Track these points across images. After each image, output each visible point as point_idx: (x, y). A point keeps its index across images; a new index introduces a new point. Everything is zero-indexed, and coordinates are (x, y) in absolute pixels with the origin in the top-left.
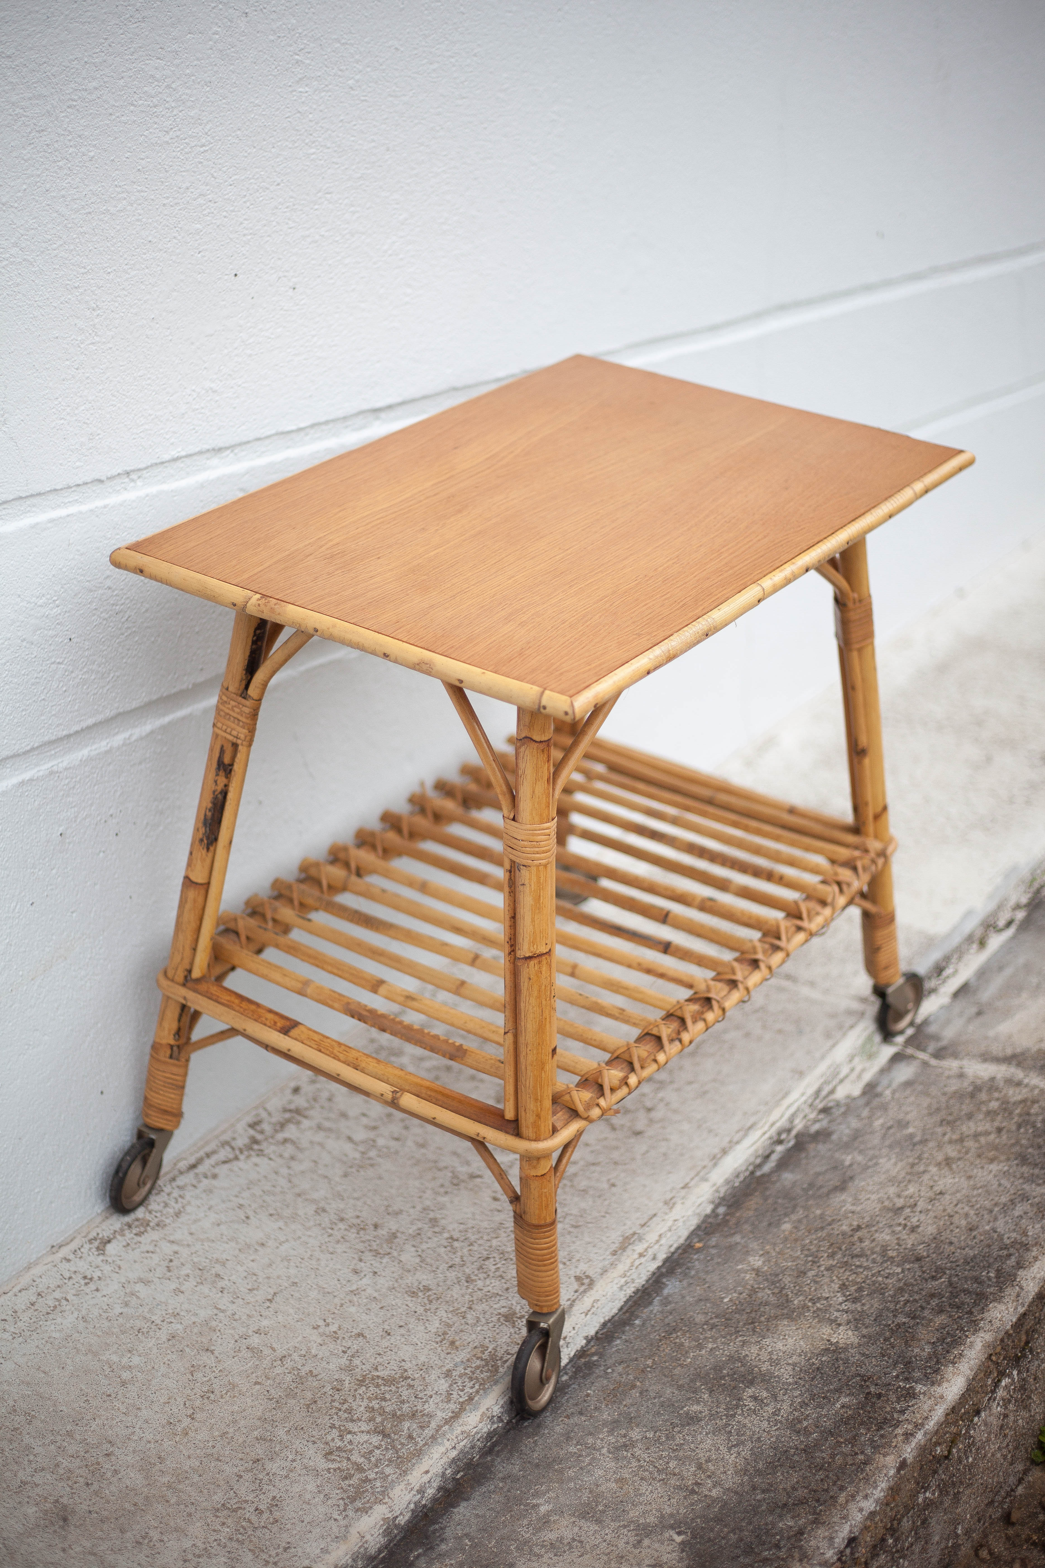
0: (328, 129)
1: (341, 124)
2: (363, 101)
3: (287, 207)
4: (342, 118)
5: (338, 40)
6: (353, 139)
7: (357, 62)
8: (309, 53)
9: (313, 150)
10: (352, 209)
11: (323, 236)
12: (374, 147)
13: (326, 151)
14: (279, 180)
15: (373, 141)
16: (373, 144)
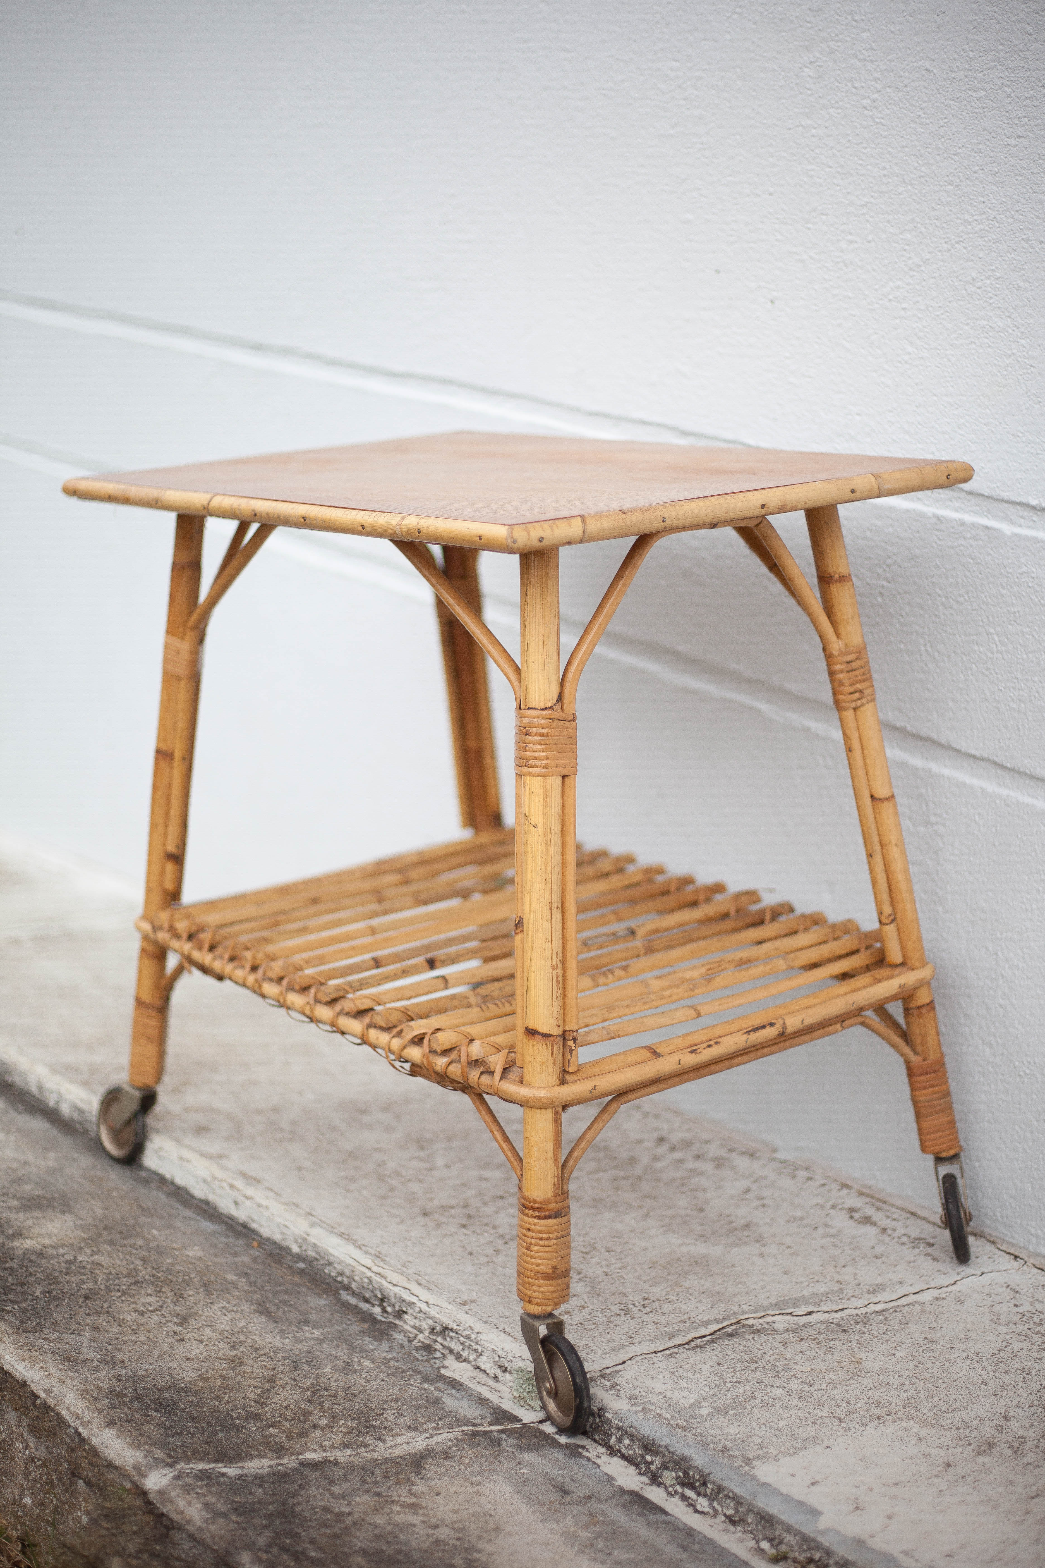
0: (832, 148)
1: (848, 145)
2: (877, 123)
3: (777, 219)
4: (850, 138)
5: (855, 56)
6: (861, 162)
7: (876, 80)
8: (821, 66)
9: (812, 167)
10: (850, 237)
11: (811, 257)
12: (885, 175)
13: (827, 170)
14: (771, 190)
15: (885, 169)
16: (885, 172)
